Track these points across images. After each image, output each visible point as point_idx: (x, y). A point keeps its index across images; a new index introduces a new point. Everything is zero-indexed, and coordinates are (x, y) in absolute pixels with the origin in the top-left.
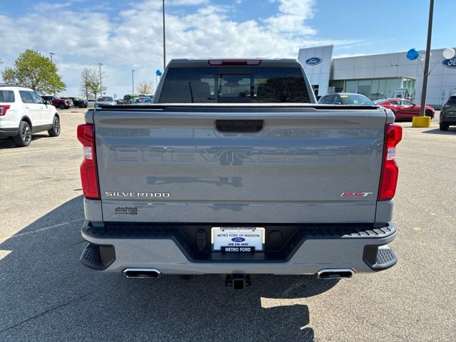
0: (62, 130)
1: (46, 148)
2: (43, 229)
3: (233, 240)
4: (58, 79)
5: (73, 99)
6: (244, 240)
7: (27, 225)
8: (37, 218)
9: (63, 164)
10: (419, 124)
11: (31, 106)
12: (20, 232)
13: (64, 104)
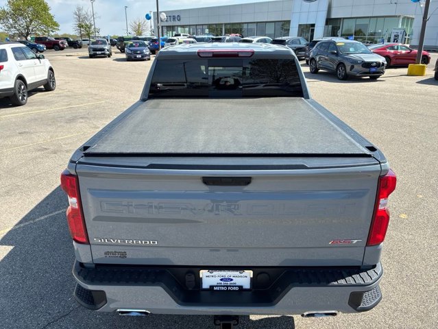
0: (57, 83)
1: (42, 107)
2: (42, 218)
3: (221, 280)
4: (51, 18)
5: (67, 39)
6: (232, 280)
7: (26, 213)
8: (37, 203)
9: (59, 129)
10: (414, 72)
11: (24, 62)
12: (20, 222)
13: (58, 45)
